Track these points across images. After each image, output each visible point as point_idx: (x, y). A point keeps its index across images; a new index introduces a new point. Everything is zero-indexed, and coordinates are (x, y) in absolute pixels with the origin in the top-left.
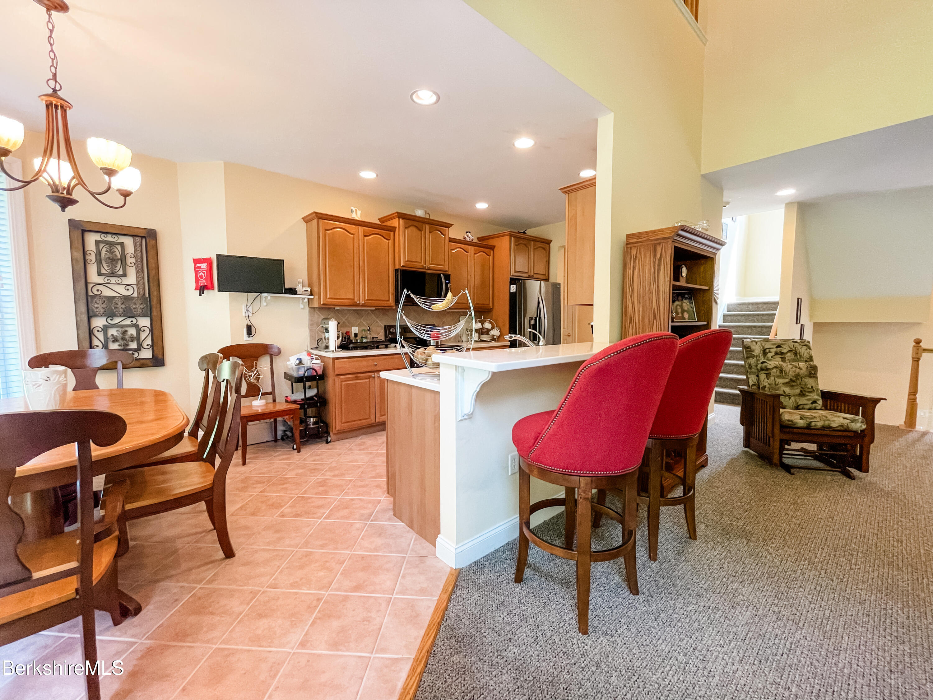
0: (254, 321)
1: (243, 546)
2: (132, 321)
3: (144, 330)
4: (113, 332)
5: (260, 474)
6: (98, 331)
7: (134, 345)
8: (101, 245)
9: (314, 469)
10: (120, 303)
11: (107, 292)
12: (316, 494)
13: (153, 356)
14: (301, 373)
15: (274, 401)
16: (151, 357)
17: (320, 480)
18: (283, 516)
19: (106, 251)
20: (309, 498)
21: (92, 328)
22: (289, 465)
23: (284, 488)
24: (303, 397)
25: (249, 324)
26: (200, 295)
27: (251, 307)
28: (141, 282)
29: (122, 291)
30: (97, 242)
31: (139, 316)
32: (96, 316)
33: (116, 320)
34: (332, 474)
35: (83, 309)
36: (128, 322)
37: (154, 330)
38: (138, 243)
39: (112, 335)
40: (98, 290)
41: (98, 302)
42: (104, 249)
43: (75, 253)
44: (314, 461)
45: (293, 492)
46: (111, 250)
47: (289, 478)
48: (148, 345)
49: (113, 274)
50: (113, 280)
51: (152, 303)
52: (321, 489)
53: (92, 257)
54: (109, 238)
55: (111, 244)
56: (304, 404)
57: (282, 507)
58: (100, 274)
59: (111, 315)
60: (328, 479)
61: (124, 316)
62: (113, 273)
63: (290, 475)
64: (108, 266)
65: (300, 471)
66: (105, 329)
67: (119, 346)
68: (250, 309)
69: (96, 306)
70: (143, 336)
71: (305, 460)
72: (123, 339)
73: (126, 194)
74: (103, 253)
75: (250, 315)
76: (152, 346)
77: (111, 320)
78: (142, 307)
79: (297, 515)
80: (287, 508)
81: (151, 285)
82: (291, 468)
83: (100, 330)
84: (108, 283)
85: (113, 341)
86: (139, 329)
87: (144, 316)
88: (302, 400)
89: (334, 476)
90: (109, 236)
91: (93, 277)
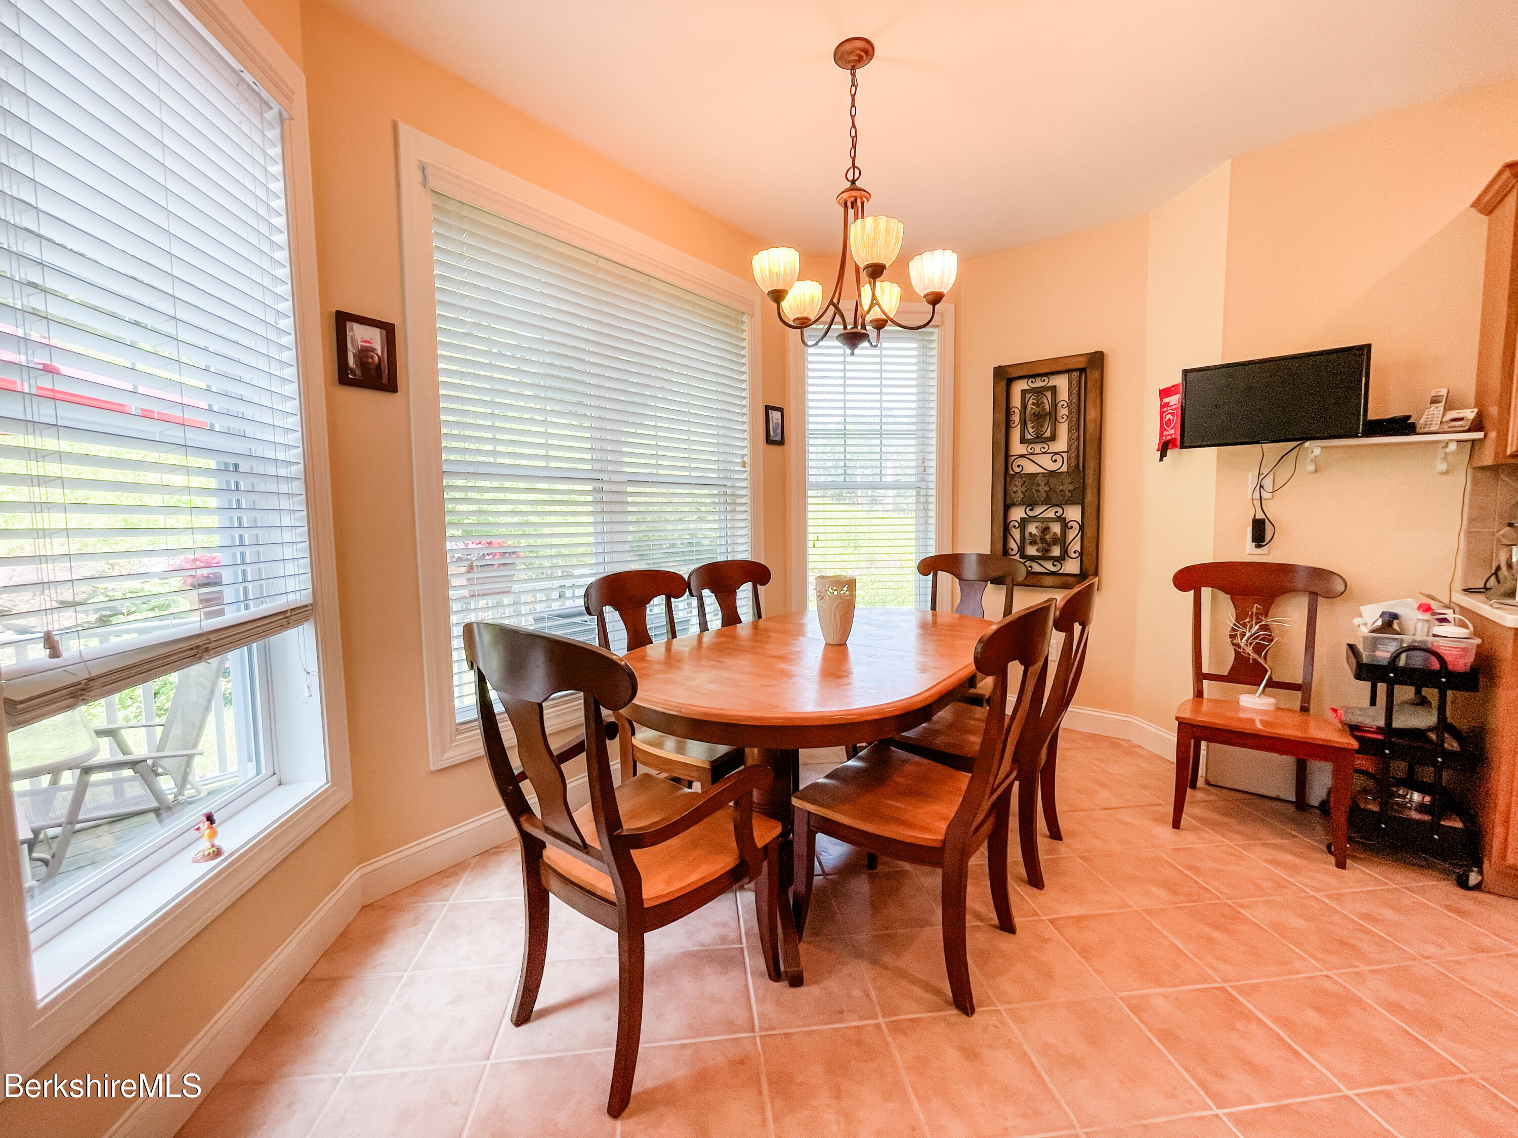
0: (1275, 511)
1: (1001, 1008)
2: (1057, 512)
3: (1072, 527)
4: (1032, 529)
5: (1190, 867)
6: (1014, 527)
7: (1056, 551)
8: (1028, 396)
9: (1343, 943)
10: (1042, 484)
11: (1030, 468)
12: (1278, 1020)
13: (1081, 571)
14: (1383, 654)
15: (1305, 709)
16: (1078, 572)
17: (1328, 986)
18: (1135, 1009)
19: (1033, 404)
20: (1249, 1017)
21: (1008, 521)
22: (1280, 885)
23: (1210, 939)
24: (1381, 723)
25: (1260, 516)
26: (1161, 459)
27: (1271, 476)
28: (1074, 446)
29: (1048, 464)
30: (1024, 392)
31: (1066, 503)
32: (1014, 505)
33: (1038, 510)
34: (1394, 996)
35: (1000, 496)
36: (1051, 514)
37: (1086, 527)
38: (1074, 382)
39: (1030, 533)
40: (1019, 466)
41: (1017, 483)
42: (1031, 401)
43: (998, 415)
44: (1368, 917)
45: (1220, 966)
46: (1038, 402)
47: (1249, 921)
48: (1075, 552)
49: (1039, 439)
50: (1038, 448)
51: (1086, 480)
52: (1312, 1017)
53: (1016, 418)
54: (1039, 383)
55: (1039, 392)
56: (1380, 745)
57: (1157, 981)
58: (1023, 441)
59: (1031, 504)
60: (1359, 1002)
61: (1046, 504)
62: (1038, 437)
63: (1258, 914)
64: (1033, 427)
65: (1297, 922)
66: (1023, 523)
67: (1037, 550)
68: (1268, 483)
69: (1014, 489)
70: (1071, 534)
71: (1338, 898)
72: (1043, 540)
73: (935, 299)
74: (1030, 406)
75: (1265, 495)
76: (1081, 554)
77: (1031, 510)
78: (1071, 487)
79: (1168, 1037)
80: (1166, 997)
81: (1088, 448)
82: (1278, 898)
83: (1017, 525)
84: (1031, 454)
85: (1031, 543)
86: (1065, 525)
87: (1073, 503)
88: (1379, 730)
89: (1394, 1007)
90: (1038, 379)
91: (1017, 448)
